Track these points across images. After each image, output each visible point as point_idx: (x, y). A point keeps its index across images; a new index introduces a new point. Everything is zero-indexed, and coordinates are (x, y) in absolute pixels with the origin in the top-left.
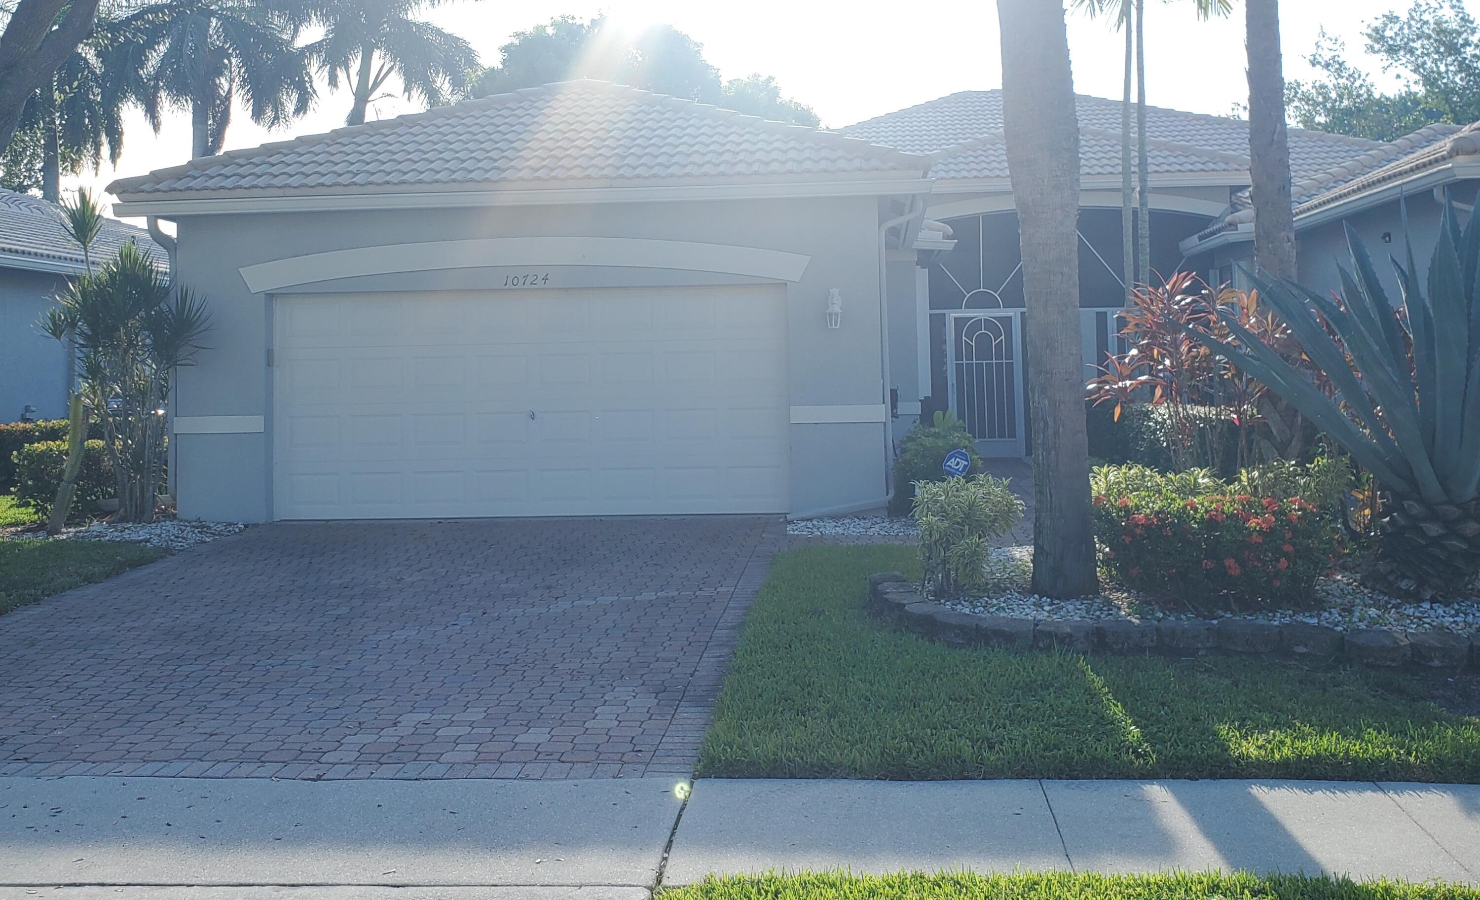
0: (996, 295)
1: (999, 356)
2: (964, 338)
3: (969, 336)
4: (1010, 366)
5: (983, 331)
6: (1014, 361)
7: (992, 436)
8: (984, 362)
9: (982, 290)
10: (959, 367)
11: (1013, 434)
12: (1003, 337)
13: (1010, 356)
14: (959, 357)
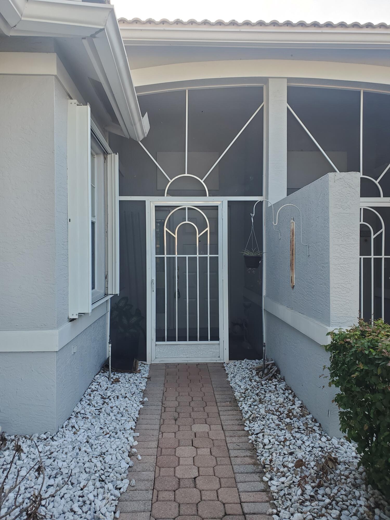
0: (202, 181)
1: (203, 250)
2: (165, 229)
3: (171, 227)
4: (215, 261)
5: (187, 222)
6: (220, 256)
7: (192, 338)
8: (187, 256)
9: (186, 175)
10: (160, 263)
11: (215, 337)
12: (208, 229)
13: (215, 249)
14: (160, 250)
